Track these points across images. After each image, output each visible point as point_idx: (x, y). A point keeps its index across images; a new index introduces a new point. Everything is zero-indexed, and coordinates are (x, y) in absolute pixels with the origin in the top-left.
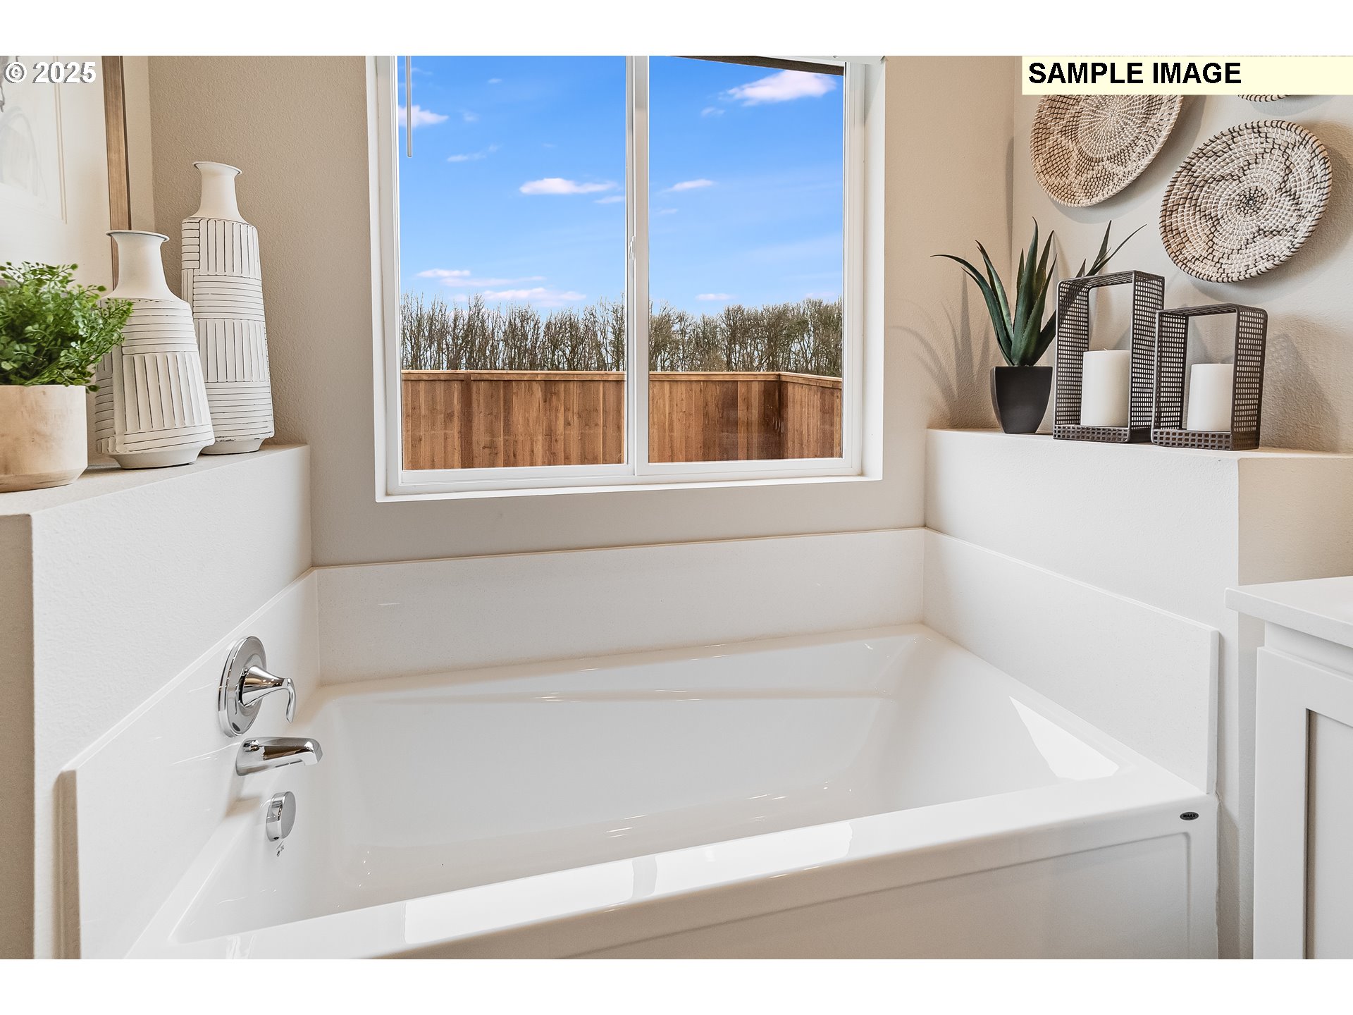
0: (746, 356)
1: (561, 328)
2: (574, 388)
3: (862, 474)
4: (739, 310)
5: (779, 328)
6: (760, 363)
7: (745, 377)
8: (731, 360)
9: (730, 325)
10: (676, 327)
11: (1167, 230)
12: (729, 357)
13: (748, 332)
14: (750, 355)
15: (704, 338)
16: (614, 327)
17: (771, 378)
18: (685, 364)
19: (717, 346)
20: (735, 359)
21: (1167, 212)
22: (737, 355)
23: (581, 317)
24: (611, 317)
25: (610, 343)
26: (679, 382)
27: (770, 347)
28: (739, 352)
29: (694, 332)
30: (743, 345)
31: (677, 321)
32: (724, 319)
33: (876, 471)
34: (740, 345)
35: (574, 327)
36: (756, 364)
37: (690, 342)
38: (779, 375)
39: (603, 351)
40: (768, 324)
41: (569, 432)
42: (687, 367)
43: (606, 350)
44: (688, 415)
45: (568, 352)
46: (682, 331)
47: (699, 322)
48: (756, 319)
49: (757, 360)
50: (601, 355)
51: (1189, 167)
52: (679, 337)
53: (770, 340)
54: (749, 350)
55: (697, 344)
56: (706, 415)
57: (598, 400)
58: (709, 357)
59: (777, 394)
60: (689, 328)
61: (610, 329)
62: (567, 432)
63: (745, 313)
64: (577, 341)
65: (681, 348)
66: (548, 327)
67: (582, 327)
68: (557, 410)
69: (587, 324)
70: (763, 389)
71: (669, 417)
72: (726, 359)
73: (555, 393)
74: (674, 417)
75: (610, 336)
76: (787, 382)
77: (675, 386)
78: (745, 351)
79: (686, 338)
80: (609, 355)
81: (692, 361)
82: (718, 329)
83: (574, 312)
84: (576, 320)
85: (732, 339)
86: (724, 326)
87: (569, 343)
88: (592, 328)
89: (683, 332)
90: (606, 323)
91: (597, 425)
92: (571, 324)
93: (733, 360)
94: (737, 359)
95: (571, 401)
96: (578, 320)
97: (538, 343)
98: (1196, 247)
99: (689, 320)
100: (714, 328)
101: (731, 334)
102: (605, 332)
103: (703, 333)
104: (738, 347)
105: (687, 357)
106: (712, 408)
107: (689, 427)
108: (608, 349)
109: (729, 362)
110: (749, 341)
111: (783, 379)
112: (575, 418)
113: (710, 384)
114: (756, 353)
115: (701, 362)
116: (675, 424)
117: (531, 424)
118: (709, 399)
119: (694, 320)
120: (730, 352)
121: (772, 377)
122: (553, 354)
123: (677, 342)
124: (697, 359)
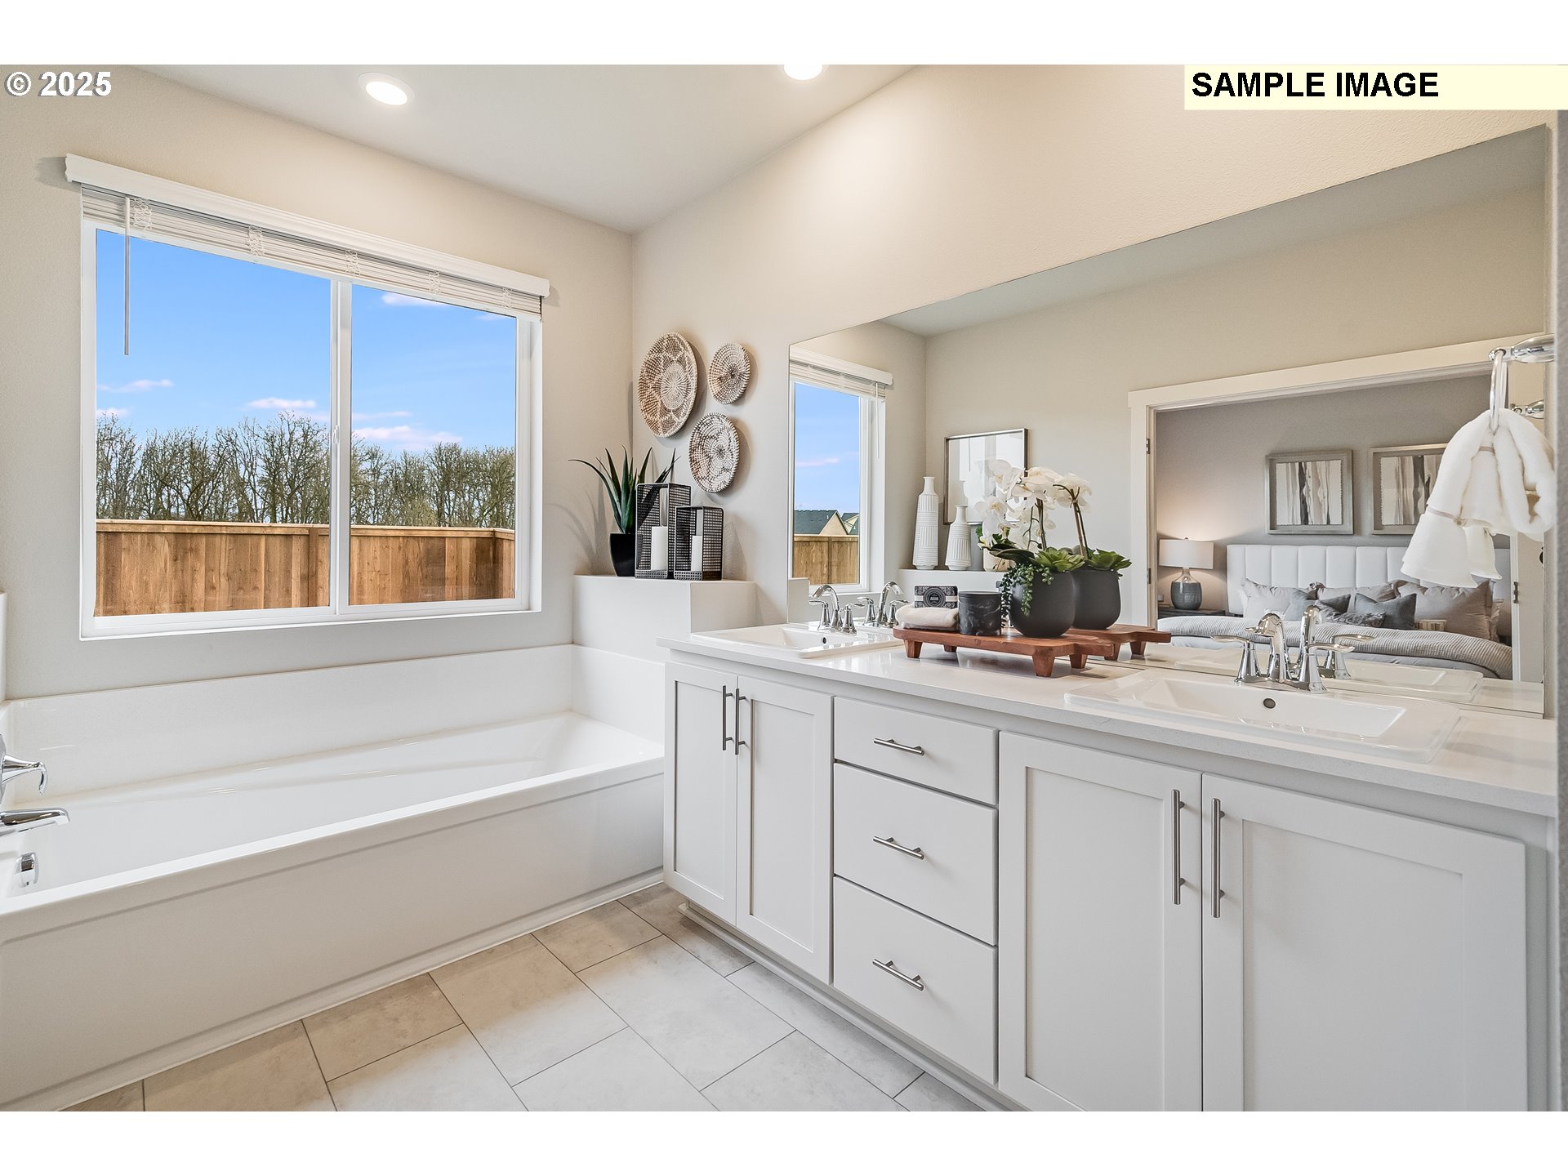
0: (463, 506)
1: (174, 455)
2: (222, 544)
3: (529, 610)
4: (454, 449)
5: (505, 475)
6: (481, 514)
7: (455, 533)
8: (443, 510)
9: (442, 467)
10: (366, 465)
11: (692, 460)
12: (440, 506)
13: (465, 476)
14: (470, 506)
15: (406, 481)
16: (267, 461)
17: (485, 535)
18: (378, 513)
19: (424, 492)
20: (449, 511)
21: (692, 451)
22: (452, 504)
23: (211, 442)
24: (263, 447)
25: (260, 482)
26: (372, 538)
27: (494, 496)
28: (454, 500)
29: (391, 474)
30: (459, 492)
31: (367, 457)
32: (434, 459)
33: (537, 607)
34: (456, 493)
35: (196, 455)
36: (476, 515)
37: (386, 484)
38: (494, 532)
39: (249, 492)
40: (492, 469)
41: (214, 598)
42: (380, 517)
43: (254, 491)
44: (382, 574)
45: (186, 491)
46: (374, 470)
47: (399, 461)
48: (476, 461)
49: (477, 511)
50: (245, 496)
51: (698, 428)
52: (370, 479)
53: (494, 487)
54: (467, 499)
55: (396, 488)
56: (406, 575)
57: (258, 556)
58: (413, 506)
59: (491, 553)
60: (385, 467)
61: (260, 462)
62: (211, 598)
63: (462, 454)
64: (203, 477)
65: (373, 491)
66: (150, 453)
67: (212, 459)
68: (194, 571)
69: (221, 453)
70: (475, 545)
71: (358, 576)
72: (436, 509)
73: (191, 550)
74: (365, 577)
75: (261, 472)
76: (503, 539)
77: (365, 541)
78: (462, 500)
79: (380, 480)
80: (258, 498)
81: (389, 509)
82: (426, 471)
83: (199, 435)
84: (202, 446)
85: (446, 484)
86: (433, 467)
87: (190, 479)
88: (229, 460)
89: (376, 472)
90: (254, 453)
91: (255, 588)
92: (192, 452)
93: (446, 511)
94: (451, 509)
95: (217, 558)
96: (206, 448)
97: (132, 476)
98: (703, 473)
99: (384, 457)
100: (420, 469)
101: (444, 478)
102: (252, 466)
103: (405, 475)
104: (452, 495)
105: (381, 504)
106: (413, 565)
107: (384, 588)
108: (257, 489)
109: (440, 513)
110: (468, 488)
111: (498, 536)
112: (223, 580)
113: (411, 540)
114: (476, 503)
115: (402, 511)
116: (366, 585)
117: (151, 589)
118: (410, 557)
119: (392, 459)
120: (441, 500)
121: (486, 533)
122: (159, 493)
123: (367, 485)
124: (395, 507)
